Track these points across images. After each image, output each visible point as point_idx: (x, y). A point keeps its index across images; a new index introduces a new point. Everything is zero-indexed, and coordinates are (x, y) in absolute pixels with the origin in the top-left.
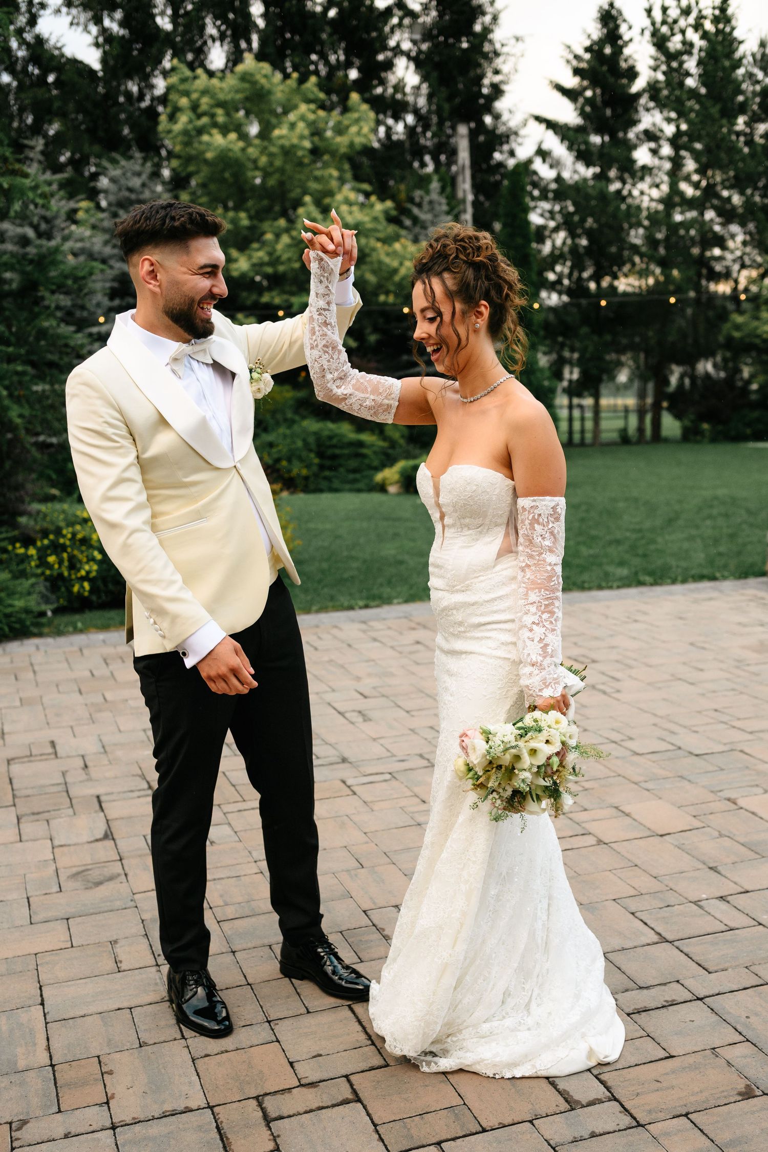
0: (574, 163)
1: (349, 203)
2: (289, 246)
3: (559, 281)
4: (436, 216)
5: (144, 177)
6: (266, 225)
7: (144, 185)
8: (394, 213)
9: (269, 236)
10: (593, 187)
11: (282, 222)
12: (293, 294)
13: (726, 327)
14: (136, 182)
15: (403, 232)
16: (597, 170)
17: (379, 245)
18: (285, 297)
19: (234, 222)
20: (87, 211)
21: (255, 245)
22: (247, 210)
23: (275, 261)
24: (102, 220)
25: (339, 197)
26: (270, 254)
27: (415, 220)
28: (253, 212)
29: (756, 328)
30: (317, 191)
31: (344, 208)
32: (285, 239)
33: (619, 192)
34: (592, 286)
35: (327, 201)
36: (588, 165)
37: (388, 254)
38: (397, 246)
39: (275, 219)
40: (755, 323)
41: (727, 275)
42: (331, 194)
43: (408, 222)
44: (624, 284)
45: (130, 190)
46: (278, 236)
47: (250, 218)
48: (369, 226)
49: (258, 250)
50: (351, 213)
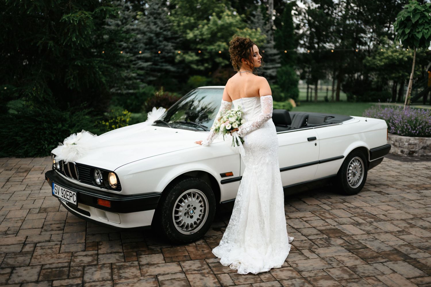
0: (311, 3)
1: (228, 15)
2: (207, 29)
3: (304, 44)
4: (259, 20)
5: (159, 5)
6: (200, 22)
7: (159, 8)
8: (245, 19)
9: (200, 26)
10: (319, 12)
11: (205, 21)
12: (208, 45)
13: (364, 61)
14: (156, 7)
15: (248, 25)
16: (319, 5)
17: (238, 30)
18: (205, 46)
19: (189, 20)
20: (140, 15)
21: (196, 29)
22: (193, 17)
23: (202, 35)
24: (145, 19)
25: (225, 14)
26: (201, 32)
27: (252, 22)
28: (196, 18)
29: (374, 62)
30: (218, 11)
31: (227, 17)
32: (206, 27)
33: (327, 13)
34: (316, 46)
35: (221, 14)
36: (316, 3)
37: (242, 33)
38: (245, 30)
39: (203, 20)
40: (374, 61)
41: (365, 44)
42: (222, 12)
43: (249, 22)
44: (327, 45)
45: (154, 9)
46: (203, 26)
47: (195, 19)
48: (235, 23)
49: (197, 30)
50: (229, 19)
